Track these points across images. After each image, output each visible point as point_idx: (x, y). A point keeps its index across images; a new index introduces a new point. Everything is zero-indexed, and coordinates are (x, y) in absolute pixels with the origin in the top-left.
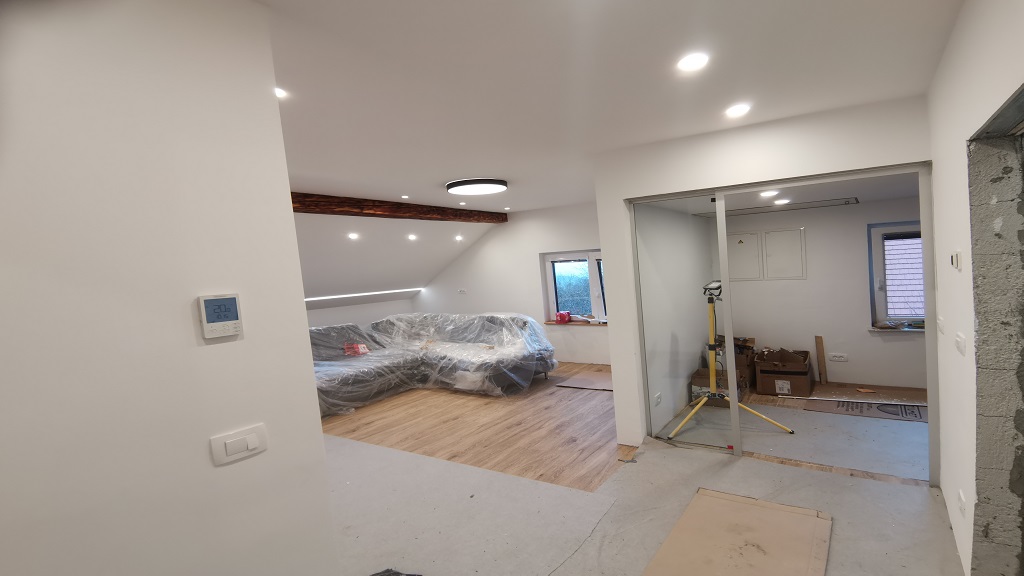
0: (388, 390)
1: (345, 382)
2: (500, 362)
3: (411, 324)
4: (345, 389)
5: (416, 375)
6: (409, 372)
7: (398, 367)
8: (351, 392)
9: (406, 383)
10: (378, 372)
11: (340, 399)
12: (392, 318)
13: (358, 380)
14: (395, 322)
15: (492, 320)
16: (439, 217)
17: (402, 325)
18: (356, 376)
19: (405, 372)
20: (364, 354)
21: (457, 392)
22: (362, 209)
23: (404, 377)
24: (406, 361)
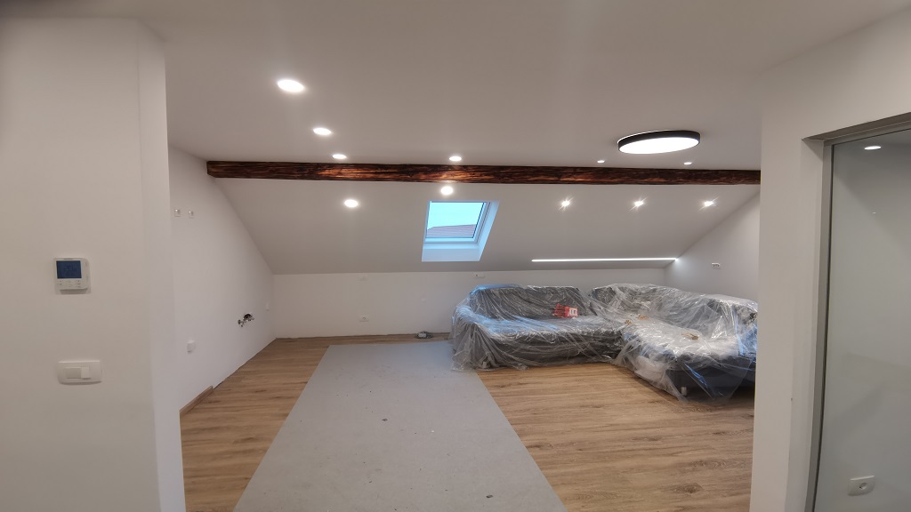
0: (571, 358)
1: (524, 340)
2: (685, 358)
3: (633, 294)
4: (522, 346)
5: (607, 349)
6: (600, 344)
7: (587, 337)
8: (529, 351)
9: (593, 355)
10: (560, 338)
11: (516, 354)
12: (615, 287)
13: (535, 341)
14: (617, 290)
15: (712, 304)
16: (662, 180)
17: (623, 296)
18: (536, 336)
19: (597, 343)
20: (571, 317)
21: (638, 378)
22: (560, 177)
23: (592, 349)
24: (598, 333)
